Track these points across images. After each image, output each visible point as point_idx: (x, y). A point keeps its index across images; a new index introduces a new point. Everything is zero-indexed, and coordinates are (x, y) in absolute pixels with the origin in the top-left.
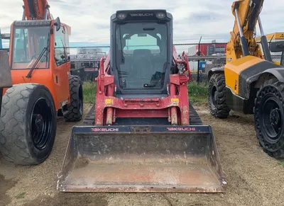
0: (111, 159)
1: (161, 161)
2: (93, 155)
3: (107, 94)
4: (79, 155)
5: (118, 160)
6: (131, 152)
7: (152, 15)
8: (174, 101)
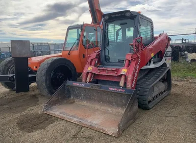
0: (85, 103)
1: (109, 110)
2: (78, 99)
3: (91, 65)
4: (72, 97)
5: (88, 104)
6: (95, 101)
7: (124, 14)
8: (124, 71)
